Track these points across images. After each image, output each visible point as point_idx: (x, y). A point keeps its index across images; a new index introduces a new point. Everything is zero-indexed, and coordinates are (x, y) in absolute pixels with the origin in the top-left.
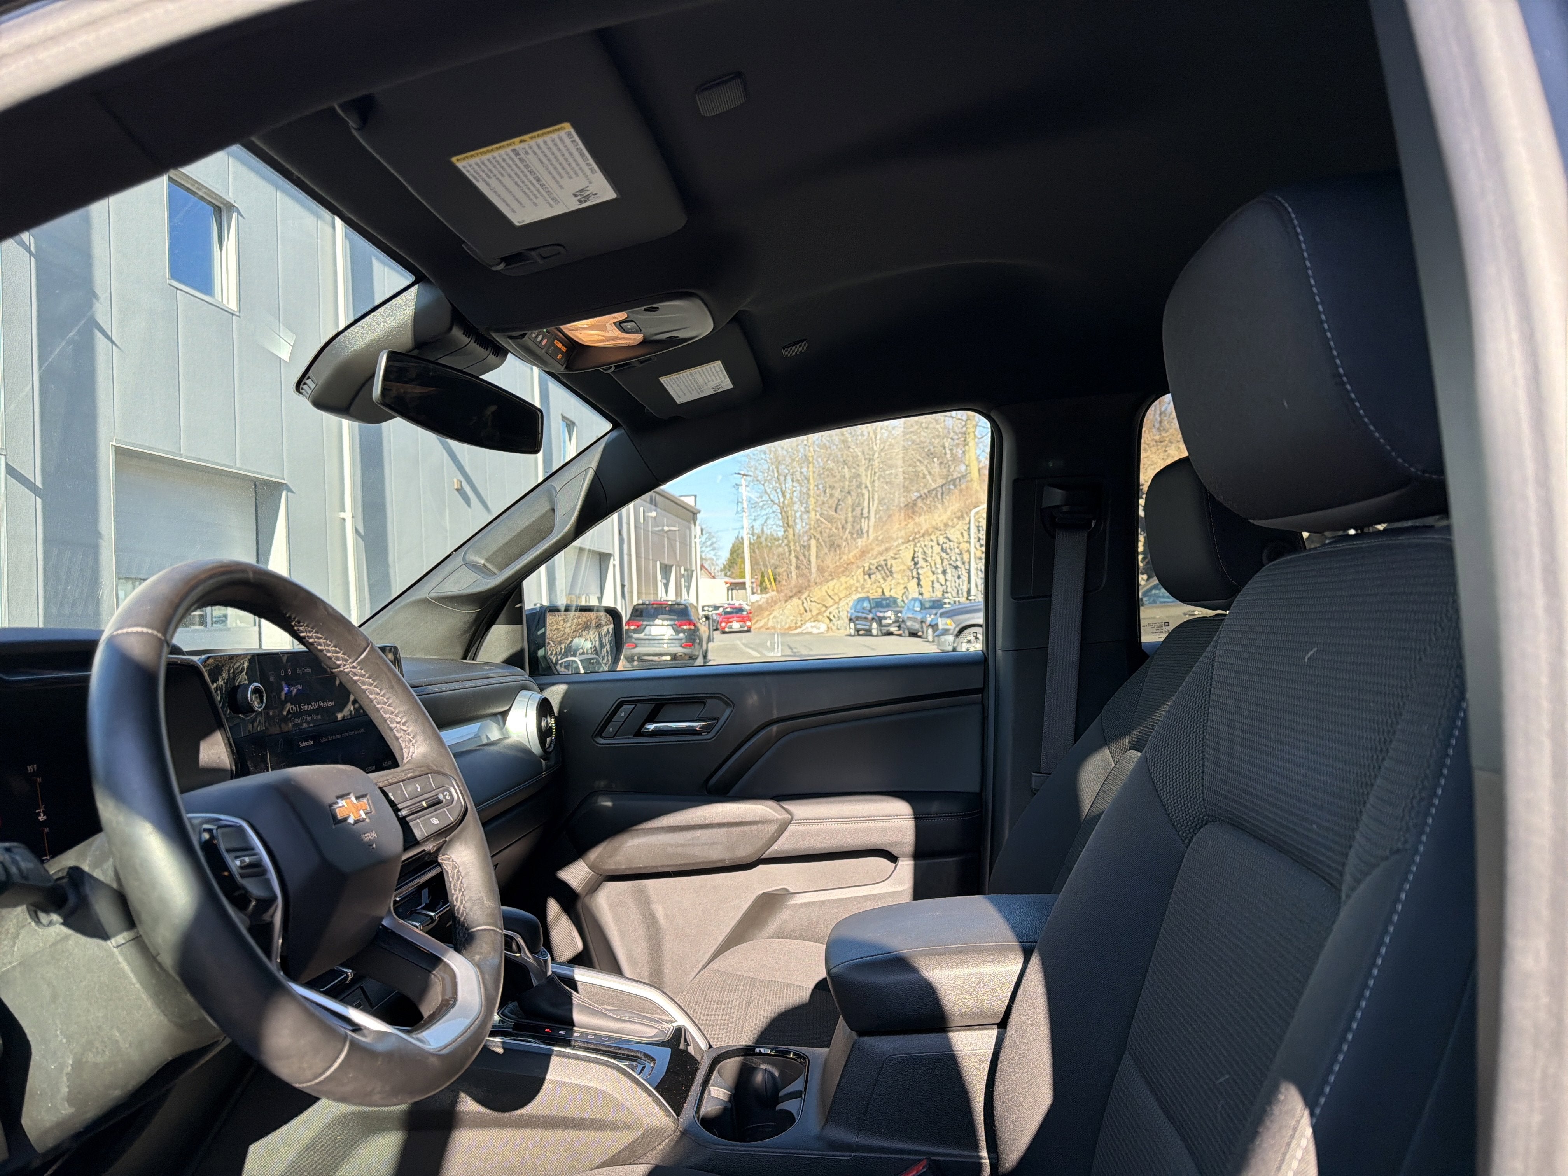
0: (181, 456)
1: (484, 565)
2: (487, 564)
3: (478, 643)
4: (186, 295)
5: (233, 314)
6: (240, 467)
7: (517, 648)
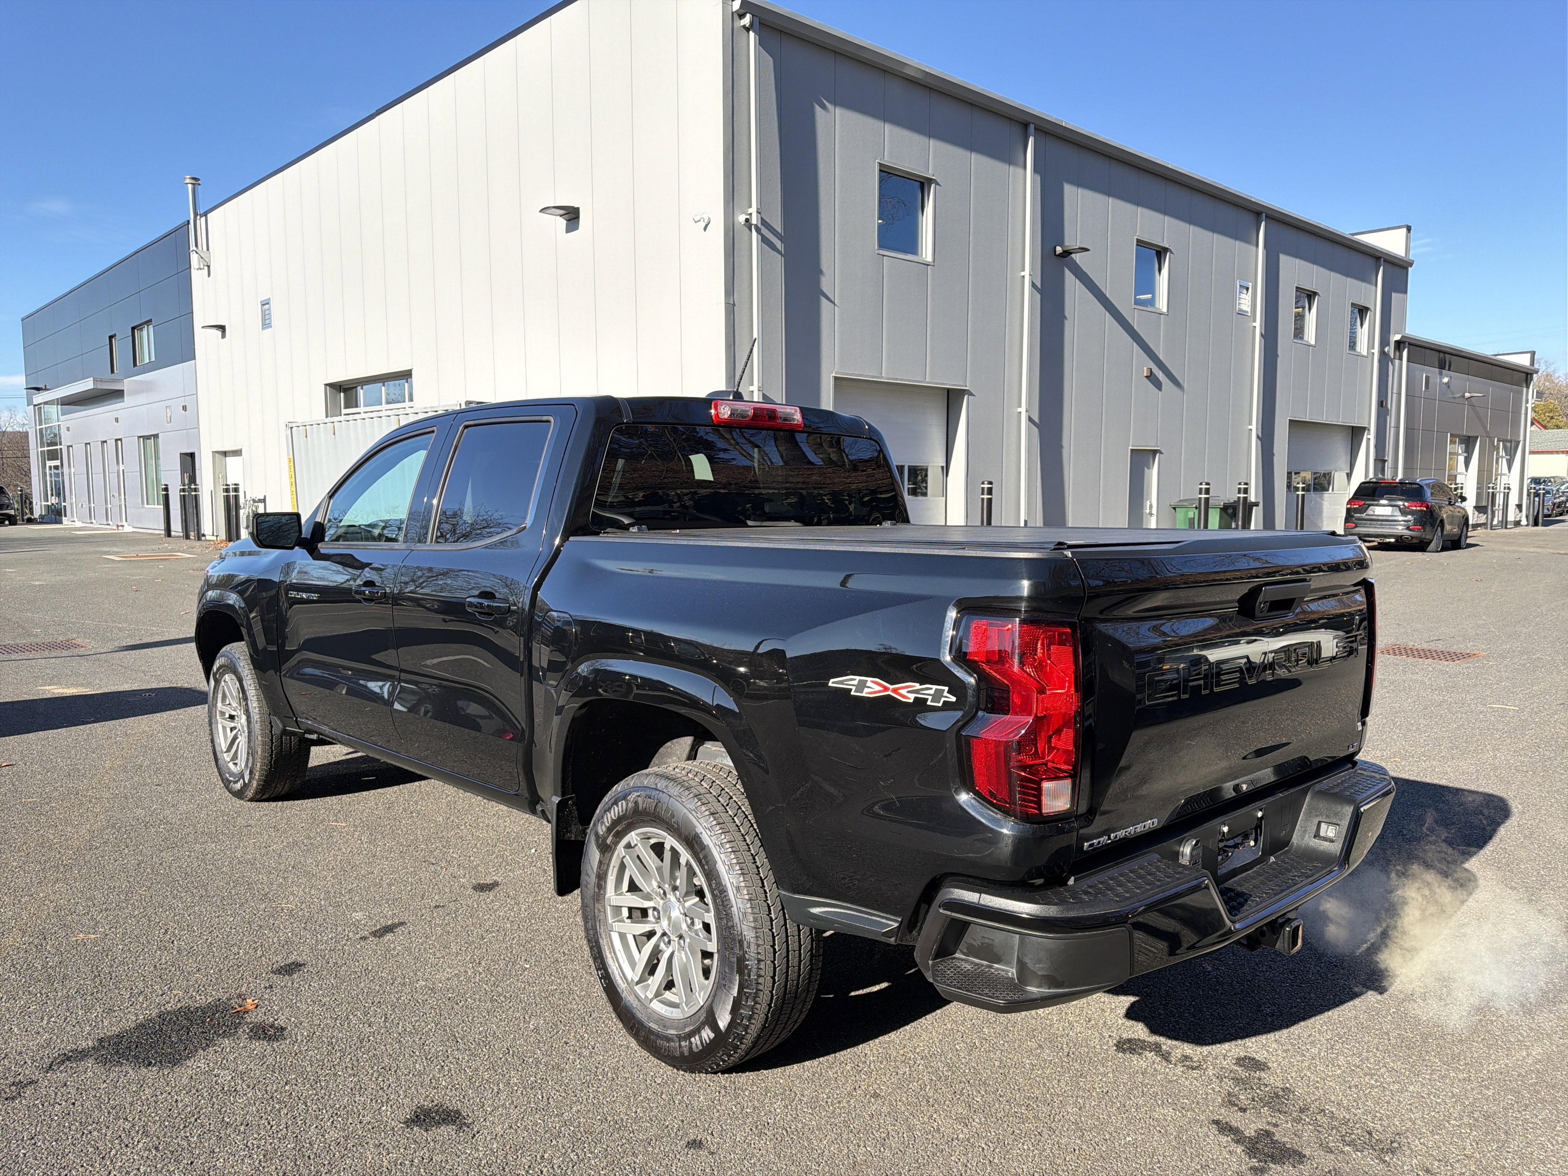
0: (882, 378)
4: (893, 260)
5: (928, 265)
6: (929, 380)
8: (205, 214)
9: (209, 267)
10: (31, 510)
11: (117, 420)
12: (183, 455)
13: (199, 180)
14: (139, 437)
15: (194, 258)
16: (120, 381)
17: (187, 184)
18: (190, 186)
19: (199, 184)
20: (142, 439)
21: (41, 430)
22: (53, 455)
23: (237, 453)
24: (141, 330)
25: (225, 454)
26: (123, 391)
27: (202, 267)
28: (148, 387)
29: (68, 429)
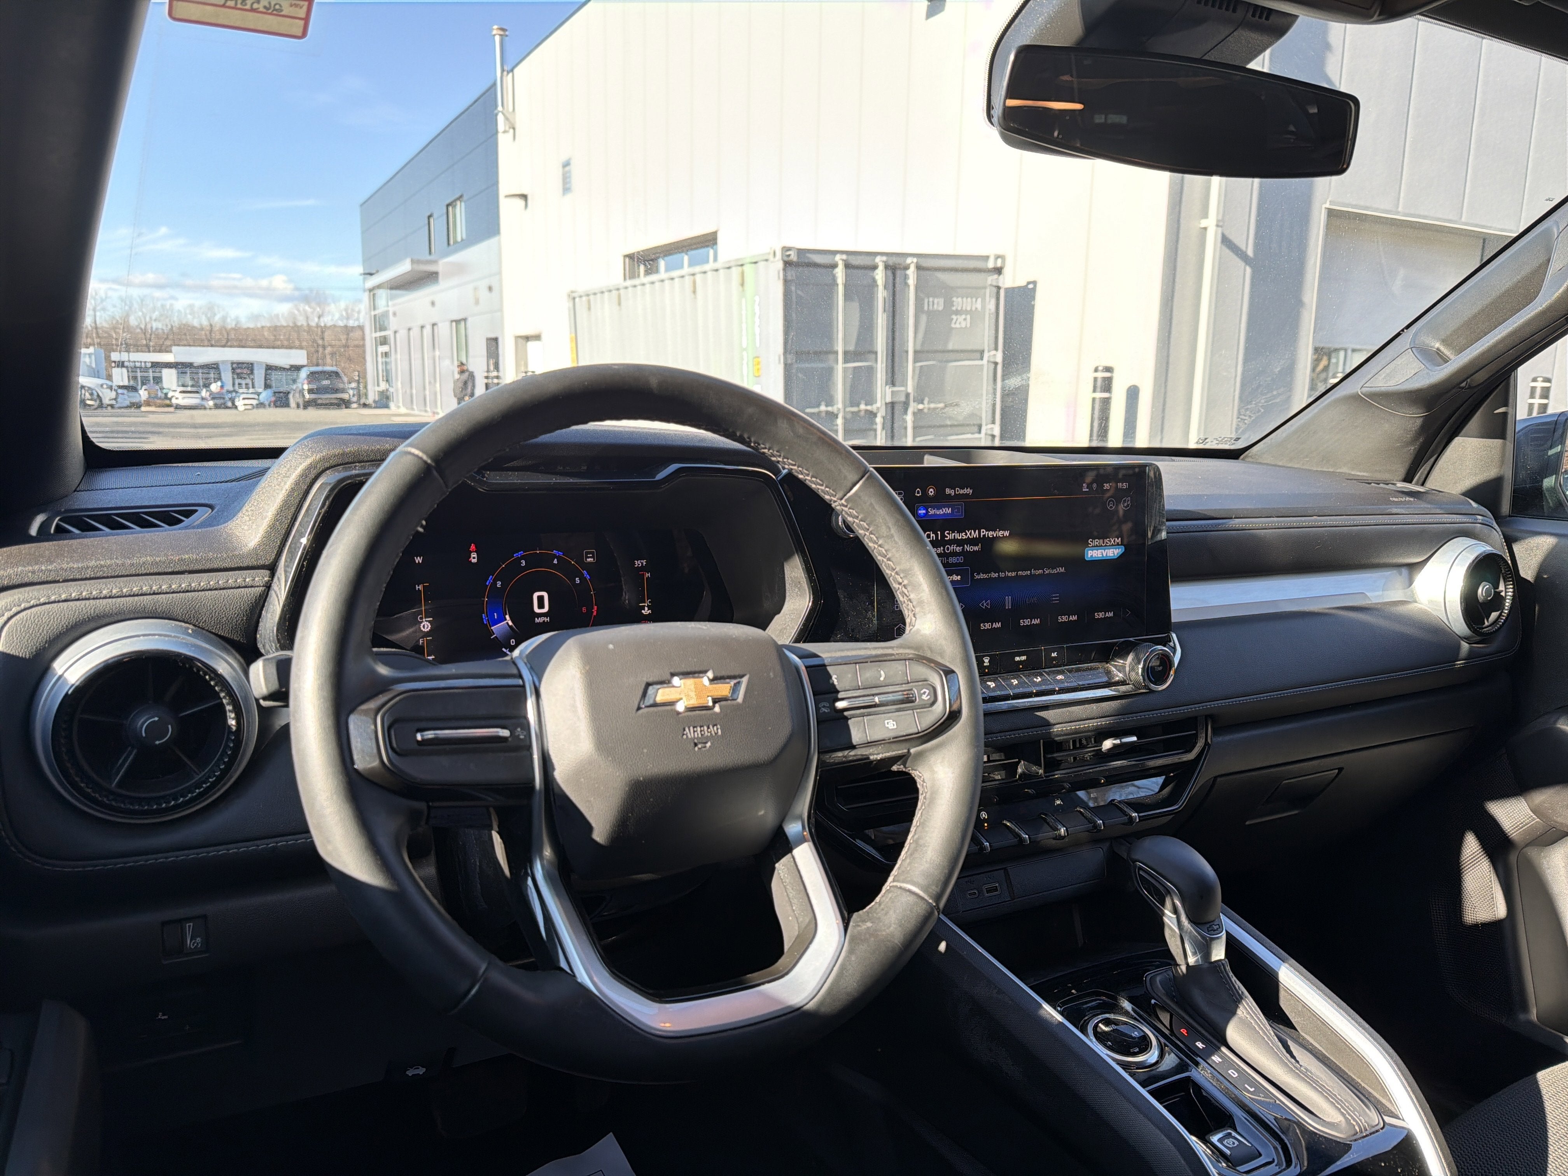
0: (1398, 213)
1: (1438, 349)
2: (1442, 348)
3: (1433, 459)
6: (1466, 220)
7: (1491, 473)
8: (512, 70)
9: (514, 129)
10: (366, 395)
11: (433, 304)
12: (488, 339)
13: (506, 30)
14: (452, 321)
15: (500, 118)
16: (435, 262)
17: (495, 35)
18: (497, 38)
19: (507, 36)
20: (454, 324)
21: (375, 316)
22: (384, 341)
23: (537, 337)
24: (454, 207)
25: (527, 338)
26: (436, 273)
27: (507, 129)
28: (460, 269)
29: (395, 314)
